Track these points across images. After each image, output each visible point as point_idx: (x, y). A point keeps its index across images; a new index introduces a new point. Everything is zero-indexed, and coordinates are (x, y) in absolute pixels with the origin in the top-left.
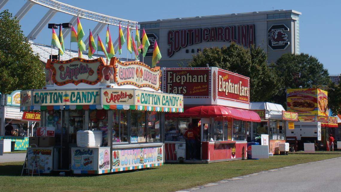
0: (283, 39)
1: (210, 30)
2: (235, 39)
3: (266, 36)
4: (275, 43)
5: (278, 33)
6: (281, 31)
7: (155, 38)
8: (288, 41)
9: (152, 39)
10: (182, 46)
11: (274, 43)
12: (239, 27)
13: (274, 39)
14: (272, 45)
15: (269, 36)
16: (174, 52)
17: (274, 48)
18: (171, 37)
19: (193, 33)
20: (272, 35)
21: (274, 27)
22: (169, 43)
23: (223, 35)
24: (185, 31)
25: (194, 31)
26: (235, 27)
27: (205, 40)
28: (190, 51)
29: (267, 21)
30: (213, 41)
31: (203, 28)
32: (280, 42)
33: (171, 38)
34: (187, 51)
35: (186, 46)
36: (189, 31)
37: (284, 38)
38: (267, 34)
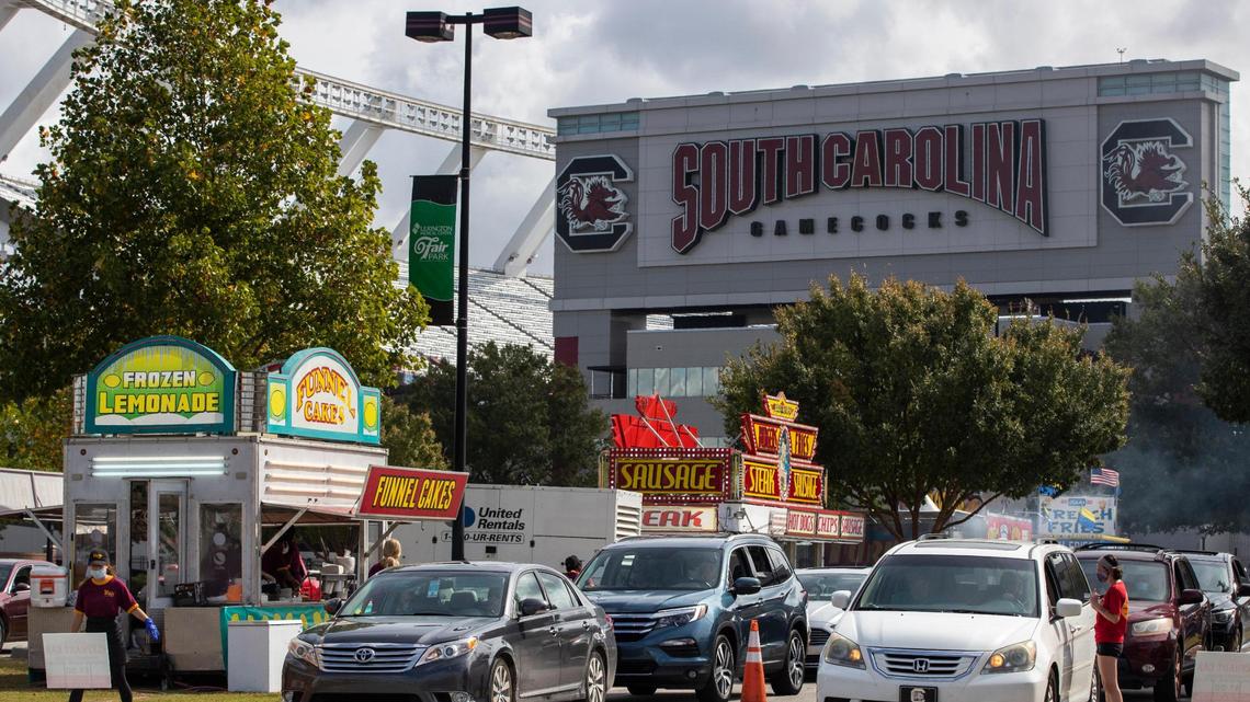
0: (1168, 178)
1: (853, 143)
2: (961, 178)
3: (1095, 168)
4: (1130, 197)
5: (1146, 153)
6: (1158, 146)
7: (621, 173)
8: (1187, 189)
9: (609, 177)
10: (736, 205)
11: (1125, 197)
12: (978, 130)
13: (1126, 178)
14: (1121, 206)
15: (1106, 169)
16: (701, 231)
17: (1128, 215)
18: (686, 170)
19: (781, 153)
20: (1119, 163)
21: (1128, 131)
22: (680, 194)
23: (912, 160)
24: (748, 146)
25: (785, 147)
26: (961, 128)
27: (831, 181)
28: (770, 227)
29: (1099, 106)
30: (866, 186)
31: (824, 133)
32: (1153, 191)
33: (689, 175)
34: (757, 230)
35: (754, 208)
36: (764, 144)
37: (1171, 178)
38: (1098, 158)
